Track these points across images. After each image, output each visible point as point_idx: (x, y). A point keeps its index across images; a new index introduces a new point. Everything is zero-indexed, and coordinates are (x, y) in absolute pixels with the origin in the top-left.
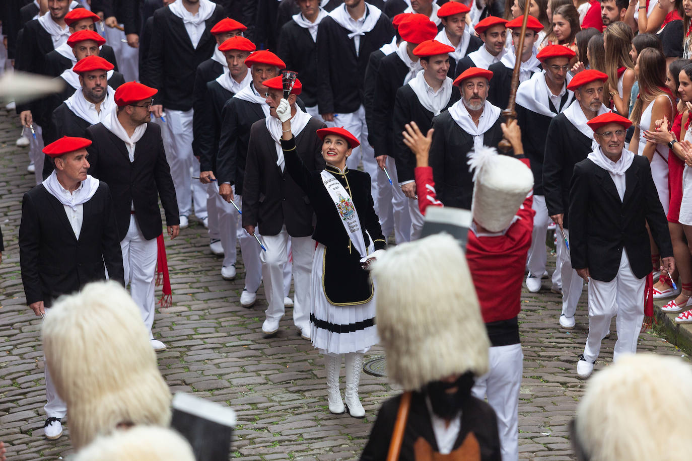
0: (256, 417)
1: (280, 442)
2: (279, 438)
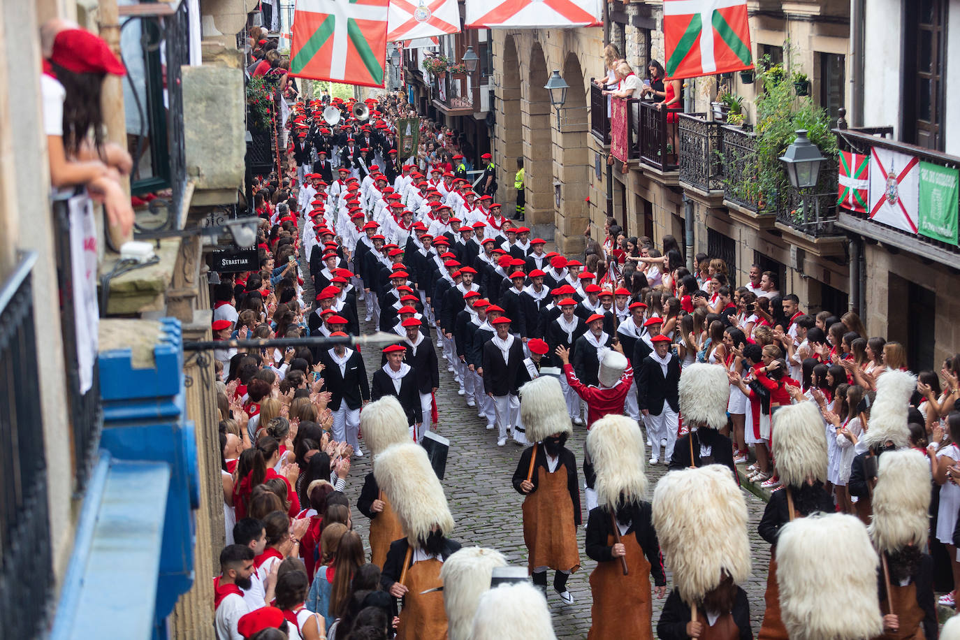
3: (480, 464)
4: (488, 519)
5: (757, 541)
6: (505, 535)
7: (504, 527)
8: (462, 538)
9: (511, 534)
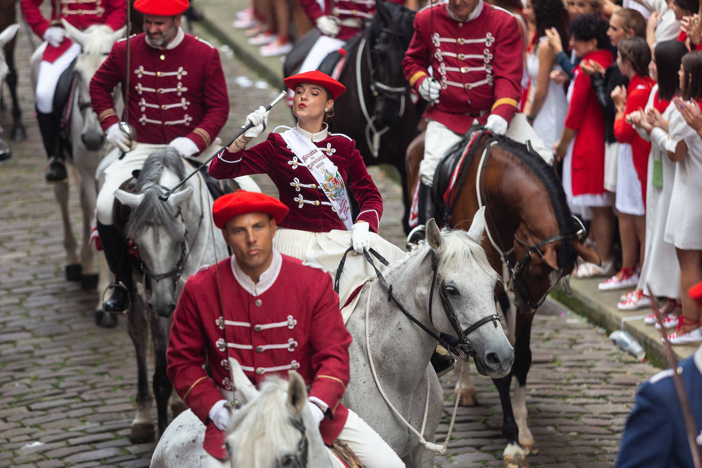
0: (98, 362)
1: (122, 386)
2: (120, 382)
3: (35, 276)
4: (54, 381)
5: (578, 401)
6: (89, 411)
7: (86, 396)
8: (5, 420)
9: (101, 410)
